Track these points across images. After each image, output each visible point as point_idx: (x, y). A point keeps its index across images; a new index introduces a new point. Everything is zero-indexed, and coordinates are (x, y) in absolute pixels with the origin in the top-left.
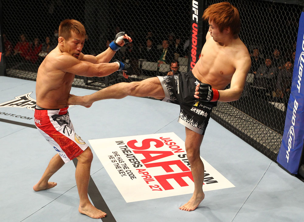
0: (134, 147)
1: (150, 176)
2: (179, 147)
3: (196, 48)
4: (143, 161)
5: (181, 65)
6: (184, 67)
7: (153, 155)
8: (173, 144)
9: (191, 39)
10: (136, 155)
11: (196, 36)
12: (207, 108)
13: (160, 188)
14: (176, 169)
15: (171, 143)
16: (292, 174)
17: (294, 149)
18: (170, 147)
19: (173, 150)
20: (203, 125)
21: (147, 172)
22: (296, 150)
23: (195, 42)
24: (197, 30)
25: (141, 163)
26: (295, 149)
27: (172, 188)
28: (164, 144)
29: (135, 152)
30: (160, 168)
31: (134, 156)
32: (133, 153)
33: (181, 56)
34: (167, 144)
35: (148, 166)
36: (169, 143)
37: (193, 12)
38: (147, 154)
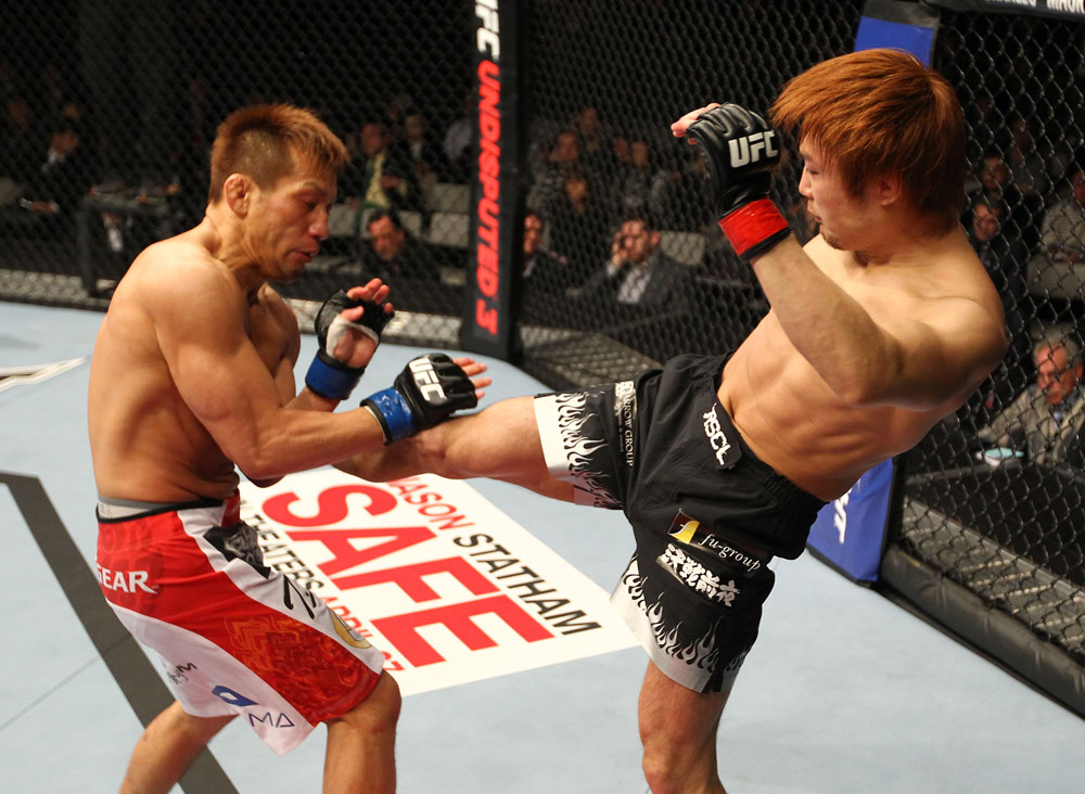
0: (290, 519)
1: (354, 620)
2: (453, 509)
3: (496, 150)
4: (327, 568)
5: (447, 212)
6: (454, 218)
7: (359, 544)
8: (431, 500)
9: (475, 117)
10: (297, 547)
11: (495, 107)
12: (739, 557)
13: (395, 663)
14: (449, 590)
15: (424, 498)
16: (860, 582)
17: (863, 491)
18: (422, 511)
19: (432, 521)
20: (705, 645)
21: (344, 608)
22: (867, 498)
23: (490, 128)
24: (495, 85)
25: (319, 575)
26: (865, 494)
27: (438, 659)
28: (400, 500)
29: (295, 536)
30: (392, 589)
31: (290, 553)
32: (285, 540)
33: (443, 180)
34: (408, 500)
35: (344, 584)
36: (416, 496)
37: (480, 23)
38: (337, 542)
